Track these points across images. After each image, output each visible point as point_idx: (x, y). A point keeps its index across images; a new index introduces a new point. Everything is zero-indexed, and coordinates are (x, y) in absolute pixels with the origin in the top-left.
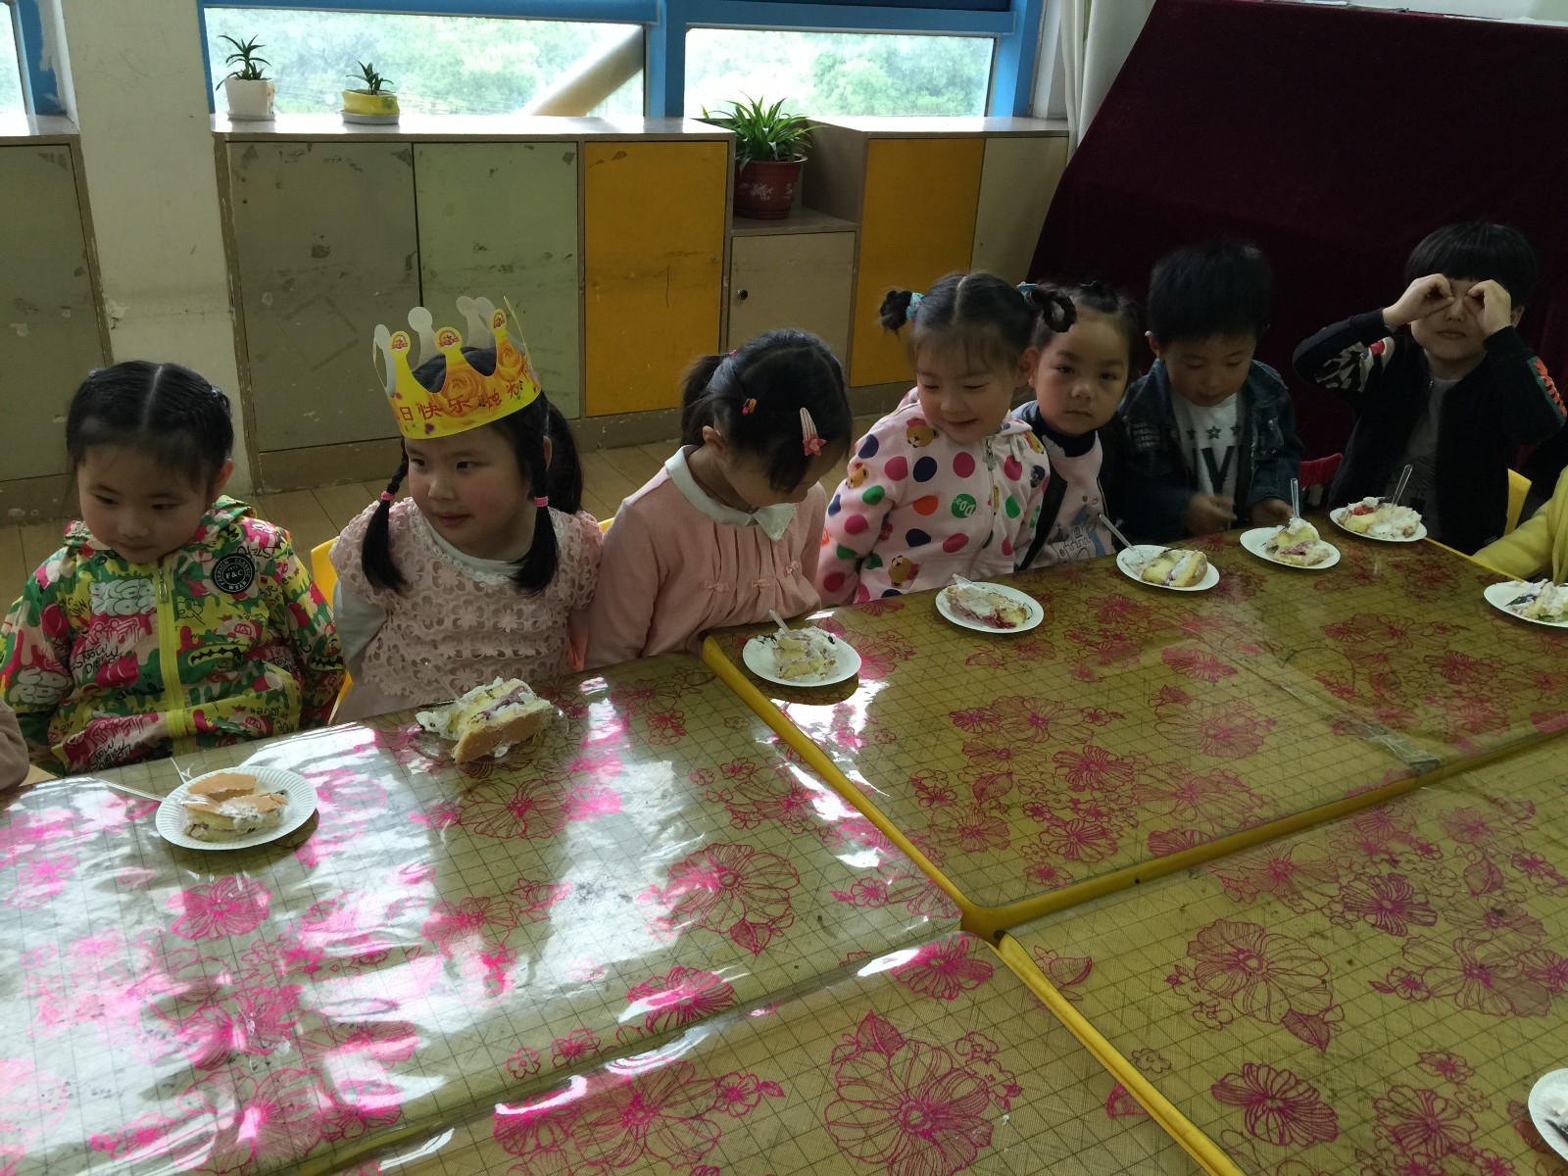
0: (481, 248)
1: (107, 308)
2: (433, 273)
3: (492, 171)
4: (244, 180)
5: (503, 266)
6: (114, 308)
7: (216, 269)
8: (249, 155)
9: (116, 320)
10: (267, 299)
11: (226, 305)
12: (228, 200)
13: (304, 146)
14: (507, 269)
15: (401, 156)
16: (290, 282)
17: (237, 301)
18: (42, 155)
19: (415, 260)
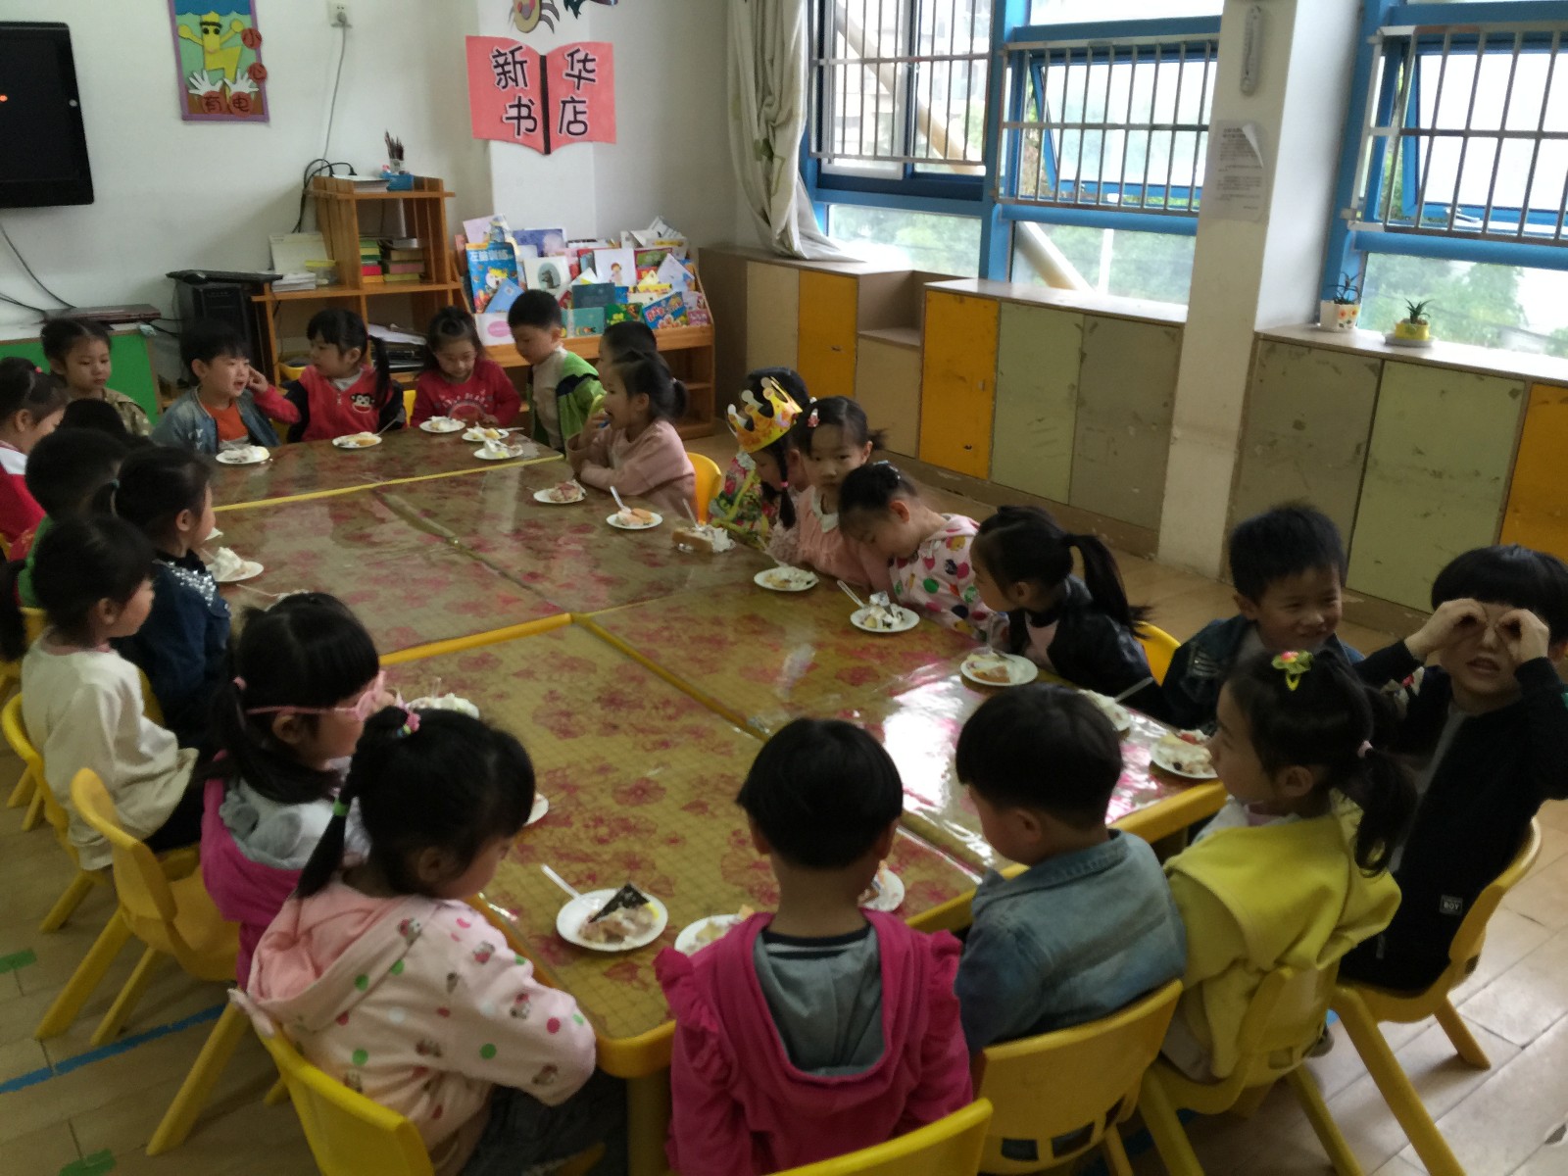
0: (1420, 452)
1: (1173, 430)
2: (1376, 463)
3: (1443, 392)
4: (1264, 366)
5: (1434, 472)
6: (1177, 432)
7: (1234, 423)
8: (1272, 350)
9: (1175, 439)
10: (1258, 449)
11: (1231, 445)
12: (1252, 378)
13: (1307, 349)
14: (1438, 475)
15: (1372, 367)
16: (1275, 442)
17: (1242, 445)
18: (1166, 332)
19: (1363, 449)
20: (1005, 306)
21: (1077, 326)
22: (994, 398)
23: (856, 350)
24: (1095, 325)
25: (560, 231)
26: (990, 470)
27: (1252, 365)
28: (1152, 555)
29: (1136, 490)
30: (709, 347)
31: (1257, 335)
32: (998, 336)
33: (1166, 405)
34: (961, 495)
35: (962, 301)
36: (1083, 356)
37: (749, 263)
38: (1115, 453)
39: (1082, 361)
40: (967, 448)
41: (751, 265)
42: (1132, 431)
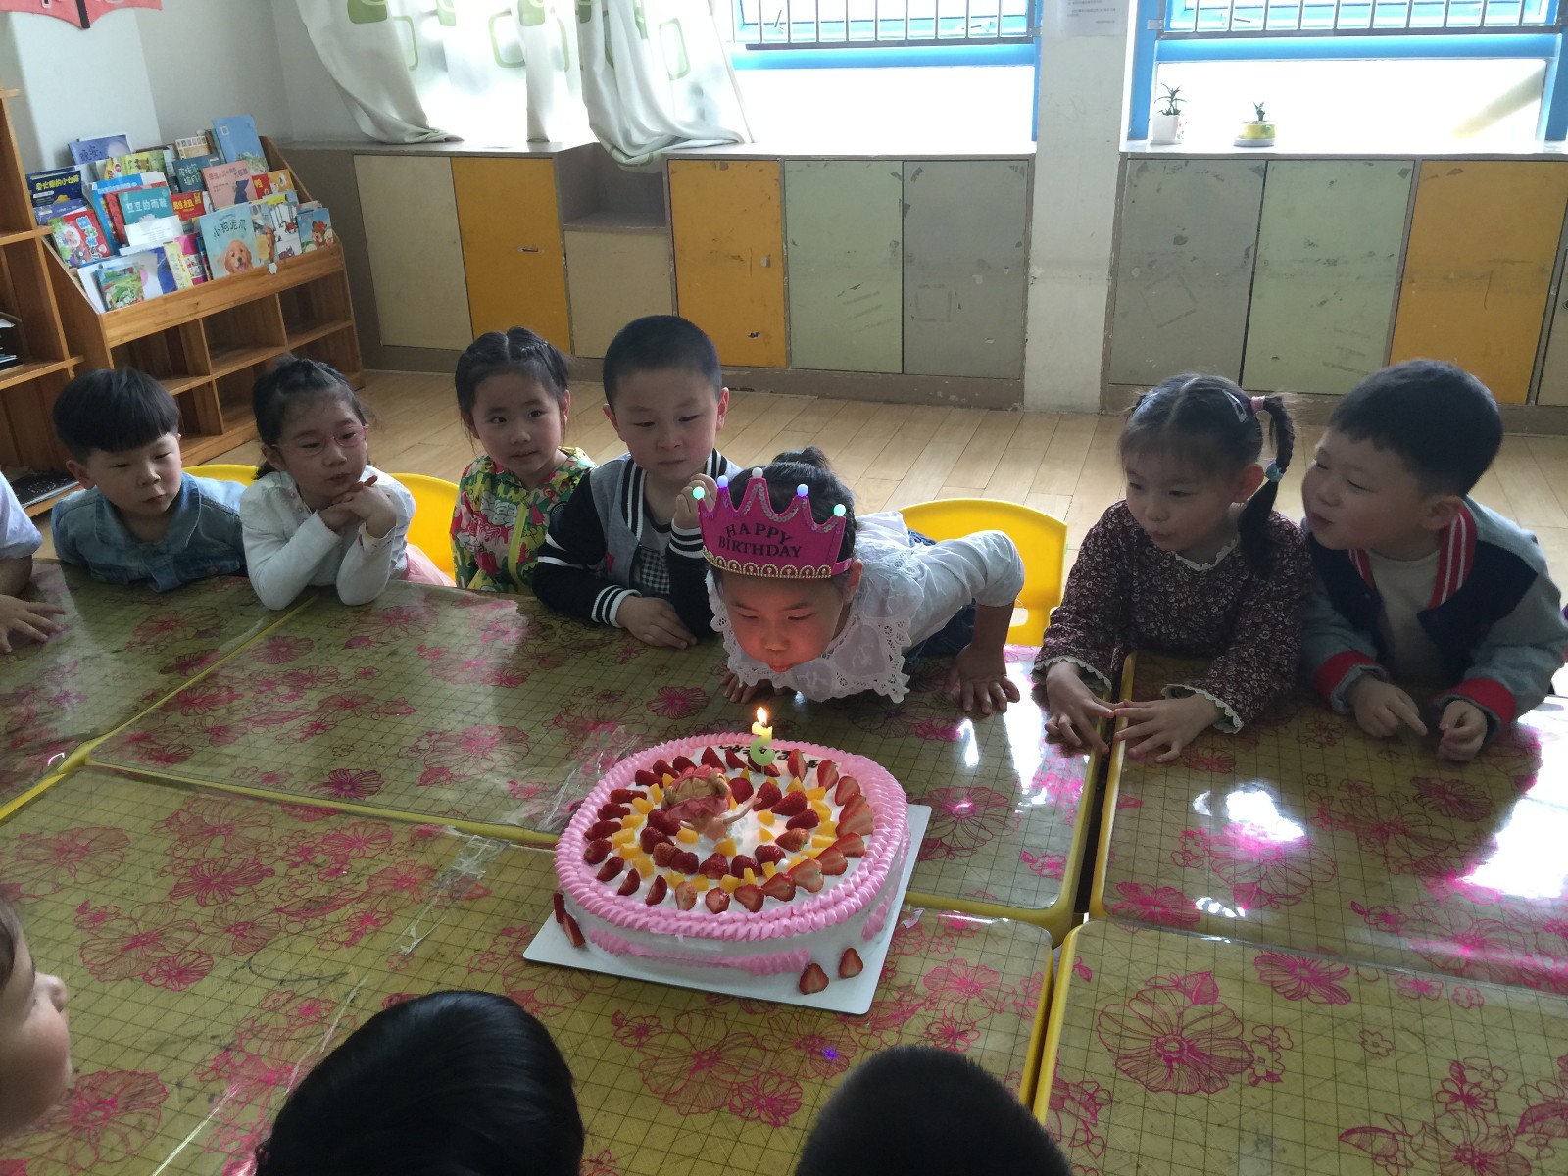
0: (1312, 245)
1: (1031, 271)
2: (1266, 262)
3: (1332, 183)
4: (1135, 185)
5: (1328, 260)
6: (1035, 270)
7: (1106, 251)
8: (1143, 169)
9: (1035, 278)
10: (1135, 273)
11: (1106, 273)
12: (1121, 201)
13: (1182, 162)
14: (1332, 262)
15: (1256, 170)
16: (1154, 261)
17: (1114, 272)
18: (1012, 167)
19: (1252, 251)
20: (788, 165)
21: (894, 174)
22: (786, 273)
23: (564, 246)
24: (919, 171)
25: (124, 136)
26: (789, 355)
27: (1120, 186)
28: (1017, 404)
29: (991, 342)
30: (342, 272)
31: (1123, 155)
32: (783, 201)
33: (1019, 245)
34: (752, 390)
35: (725, 167)
36: (905, 209)
37: (357, 158)
38: (960, 307)
39: (904, 214)
40: (752, 336)
41: (360, 162)
42: (979, 280)
